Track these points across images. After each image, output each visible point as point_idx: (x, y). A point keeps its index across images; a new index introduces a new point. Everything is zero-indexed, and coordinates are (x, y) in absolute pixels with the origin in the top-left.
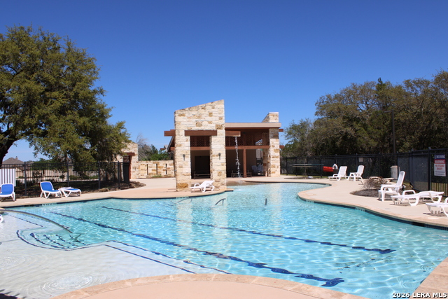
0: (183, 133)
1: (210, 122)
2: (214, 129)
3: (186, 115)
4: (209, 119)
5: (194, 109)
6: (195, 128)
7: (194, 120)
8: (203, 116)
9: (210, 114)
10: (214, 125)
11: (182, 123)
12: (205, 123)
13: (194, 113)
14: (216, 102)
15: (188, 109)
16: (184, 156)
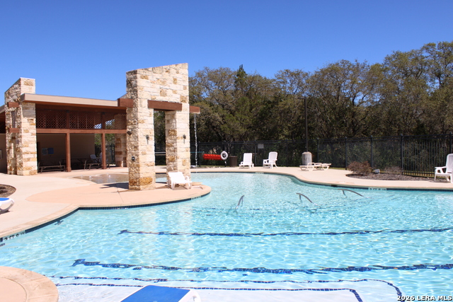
0: (145, 103)
1: (175, 92)
2: (178, 101)
3: (150, 77)
4: (173, 87)
5: (157, 70)
6: (160, 98)
7: (158, 86)
8: (168, 82)
9: (175, 81)
10: (179, 96)
11: (145, 89)
12: (169, 92)
13: (158, 76)
14: (180, 65)
15: (150, 69)
16: (148, 138)
